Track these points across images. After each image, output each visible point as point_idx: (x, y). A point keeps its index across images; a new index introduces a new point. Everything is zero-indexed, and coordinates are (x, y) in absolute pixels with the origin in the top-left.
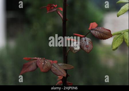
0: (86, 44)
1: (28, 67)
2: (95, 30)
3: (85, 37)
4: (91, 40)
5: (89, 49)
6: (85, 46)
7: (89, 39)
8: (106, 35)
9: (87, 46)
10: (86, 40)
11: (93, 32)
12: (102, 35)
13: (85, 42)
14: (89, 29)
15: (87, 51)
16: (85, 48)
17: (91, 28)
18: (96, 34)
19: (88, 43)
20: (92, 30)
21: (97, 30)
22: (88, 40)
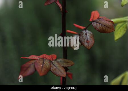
0: (86, 39)
1: (26, 70)
2: (97, 23)
3: (85, 29)
4: (92, 33)
5: (90, 44)
6: (85, 41)
7: (90, 32)
8: (108, 29)
9: (88, 42)
10: (86, 34)
11: (95, 24)
12: (104, 29)
13: (86, 36)
14: (91, 20)
15: (88, 48)
16: (86, 44)
18: (98, 27)
19: (89, 37)
20: (93, 21)
21: (99, 22)
22: (89, 34)
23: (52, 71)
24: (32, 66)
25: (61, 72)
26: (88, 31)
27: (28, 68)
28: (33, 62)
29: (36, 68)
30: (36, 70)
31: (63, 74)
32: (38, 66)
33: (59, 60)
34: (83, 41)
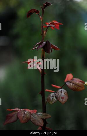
0: (61, 96)
2: (70, 82)
3: (61, 88)
4: (66, 91)
5: (64, 100)
6: (61, 97)
8: (79, 87)
9: (63, 98)
10: (62, 92)
11: (68, 84)
12: (76, 87)
13: (61, 93)
14: (65, 81)
15: (62, 103)
16: (61, 100)
17: (67, 80)
18: (71, 86)
19: (63, 94)
20: (67, 82)
21: (72, 82)
22: (64, 92)
23: (32, 121)
24: (15, 116)
25: (40, 122)
26: (62, 90)
27: (12, 117)
28: (16, 112)
29: (19, 117)
30: (18, 118)
31: (41, 124)
32: (20, 115)
33: (39, 114)
34: (58, 97)
